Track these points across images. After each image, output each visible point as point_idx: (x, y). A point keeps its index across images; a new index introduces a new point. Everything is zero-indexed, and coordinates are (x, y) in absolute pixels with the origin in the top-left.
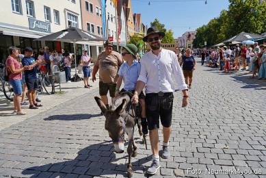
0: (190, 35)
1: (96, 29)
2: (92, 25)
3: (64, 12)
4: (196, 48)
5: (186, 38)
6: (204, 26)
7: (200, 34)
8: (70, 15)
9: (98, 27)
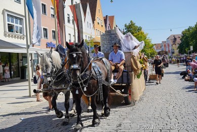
0: (175, 39)
1: (50, 34)
2: (45, 30)
3: (3, 13)
4: (183, 54)
5: (171, 43)
6: (190, 28)
7: (187, 37)
8: (12, 16)
9: (54, 32)
